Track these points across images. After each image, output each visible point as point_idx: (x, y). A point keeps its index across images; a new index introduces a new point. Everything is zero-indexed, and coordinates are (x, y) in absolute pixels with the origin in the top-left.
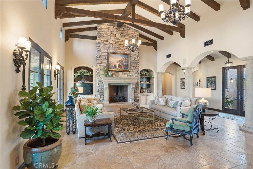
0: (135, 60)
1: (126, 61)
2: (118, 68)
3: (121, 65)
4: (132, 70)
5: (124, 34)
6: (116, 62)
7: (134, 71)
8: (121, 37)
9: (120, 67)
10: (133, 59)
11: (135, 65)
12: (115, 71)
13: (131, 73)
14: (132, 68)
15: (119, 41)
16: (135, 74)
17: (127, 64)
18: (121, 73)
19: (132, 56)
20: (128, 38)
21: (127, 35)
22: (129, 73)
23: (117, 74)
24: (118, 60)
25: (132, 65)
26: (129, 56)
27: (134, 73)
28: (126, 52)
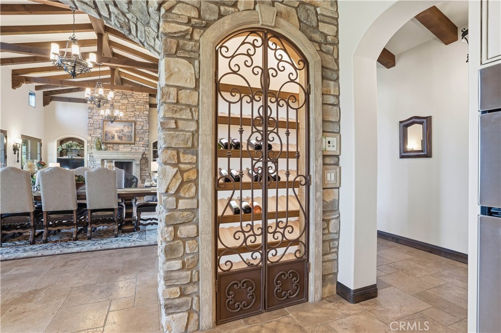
0: (142, 129)
1: (130, 130)
2: (116, 139)
3: (121, 135)
4: (138, 143)
5: (127, 95)
6: (114, 132)
7: (140, 143)
8: (123, 100)
9: (119, 137)
10: (140, 128)
11: (143, 136)
12: (114, 144)
13: (136, 146)
14: (138, 139)
15: (119, 104)
16: (143, 147)
17: (131, 135)
18: (121, 146)
19: (138, 123)
20: (133, 100)
21: (132, 96)
22: (133, 145)
23: (115, 147)
24: (118, 129)
25: (138, 136)
26: (133, 124)
27: (141, 145)
28: (129, 119)
